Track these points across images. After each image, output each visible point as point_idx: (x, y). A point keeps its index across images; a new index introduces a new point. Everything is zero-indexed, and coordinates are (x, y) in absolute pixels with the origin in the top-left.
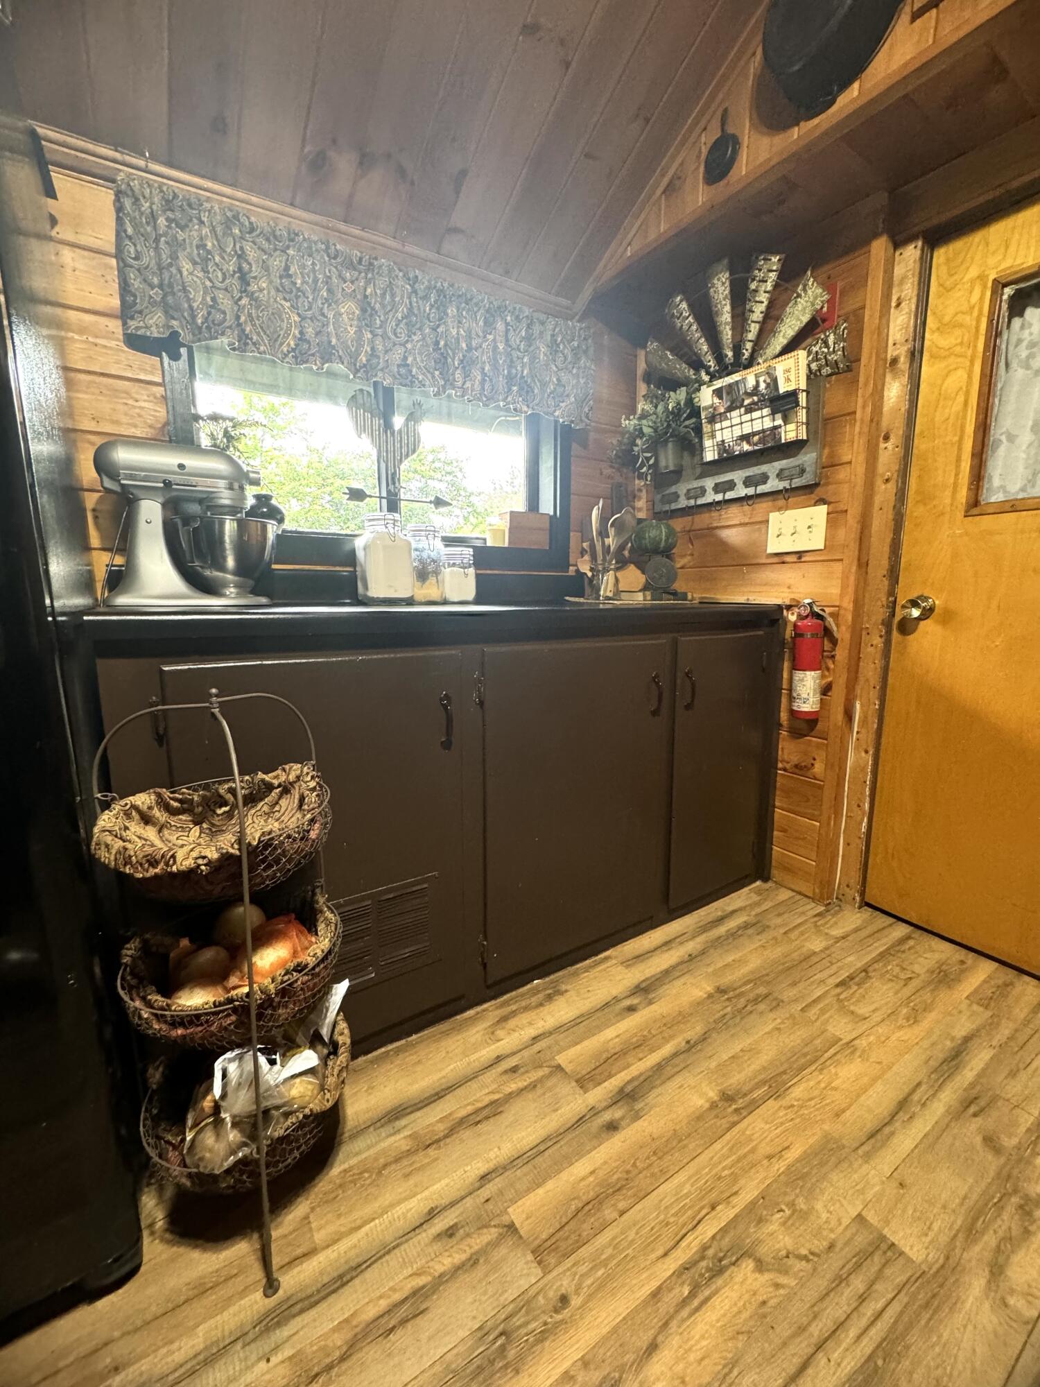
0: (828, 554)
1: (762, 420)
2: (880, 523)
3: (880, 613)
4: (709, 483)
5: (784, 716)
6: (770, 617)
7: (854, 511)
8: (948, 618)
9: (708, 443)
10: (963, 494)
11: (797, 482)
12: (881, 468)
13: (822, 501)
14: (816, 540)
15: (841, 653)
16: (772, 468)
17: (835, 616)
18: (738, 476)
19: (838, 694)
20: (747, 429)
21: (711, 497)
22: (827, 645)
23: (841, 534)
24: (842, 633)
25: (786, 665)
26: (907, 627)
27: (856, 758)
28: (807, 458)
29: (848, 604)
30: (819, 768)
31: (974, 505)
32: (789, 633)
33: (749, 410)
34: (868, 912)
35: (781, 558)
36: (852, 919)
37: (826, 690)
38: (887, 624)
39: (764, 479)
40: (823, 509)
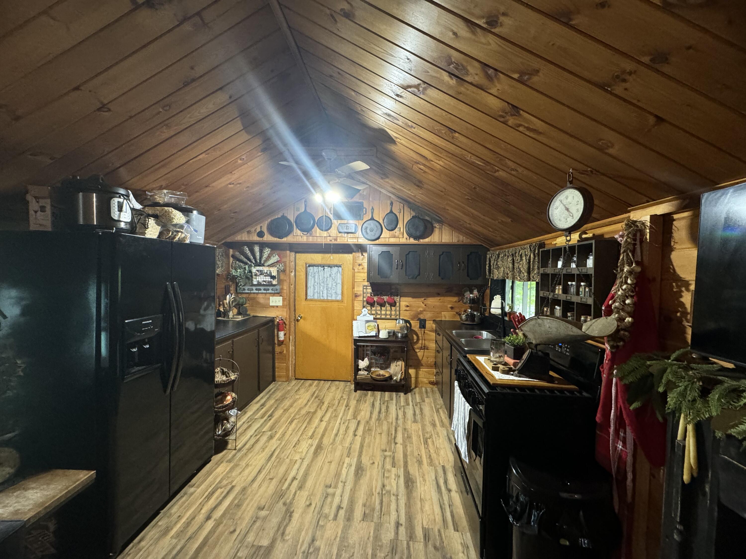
0: (283, 306)
1: (268, 279)
2: (292, 300)
3: (293, 318)
4: (254, 288)
5: (276, 342)
6: (272, 320)
7: (287, 298)
8: (305, 319)
9: (254, 280)
10: (304, 297)
11: (276, 292)
12: (291, 290)
13: (281, 296)
14: (280, 304)
15: (287, 327)
16: (271, 288)
17: (286, 319)
18: (262, 288)
19: (287, 335)
20: (265, 280)
21: (255, 291)
22: (284, 325)
23: (285, 303)
24: (287, 323)
25: (276, 330)
26: (298, 320)
27: (291, 348)
28: (278, 287)
29: (288, 317)
30: (285, 352)
31: (306, 299)
32: (276, 323)
33: (265, 276)
34: (296, 380)
35: (273, 307)
36: (294, 382)
37: (285, 335)
38: (295, 320)
39: (268, 290)
40: (282, 297)
